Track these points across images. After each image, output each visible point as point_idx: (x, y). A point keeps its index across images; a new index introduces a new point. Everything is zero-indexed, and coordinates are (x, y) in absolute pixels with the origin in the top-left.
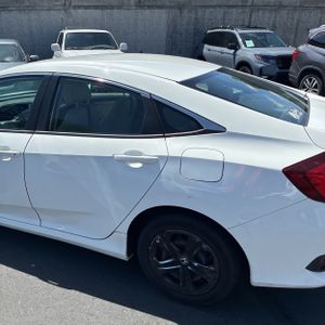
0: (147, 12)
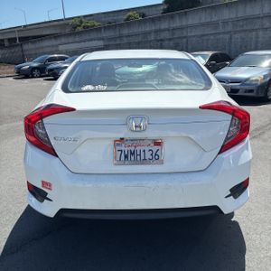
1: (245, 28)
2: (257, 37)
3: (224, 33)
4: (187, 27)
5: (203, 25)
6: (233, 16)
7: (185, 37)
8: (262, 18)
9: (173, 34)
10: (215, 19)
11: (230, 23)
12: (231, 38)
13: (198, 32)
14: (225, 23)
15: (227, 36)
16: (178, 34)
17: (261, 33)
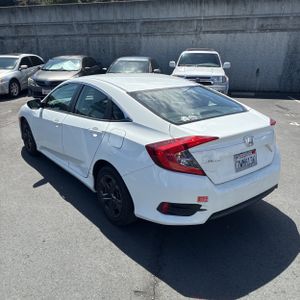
0: (269, 35)
1: (101, 32)
2: (114, 42)
3: (80, 35)
4: (35, 25)
5: (54, 24)
6: (87, 18)
7: (33, 36)
8: (117, 23)
9: (17, 32)
10: (68, 19)
11: (85, 26)
12: (88, 42)
13: (49, 32)
14: (80, 25)
15: (84, 39)
16: (23, 32)
17: (117, 38)
